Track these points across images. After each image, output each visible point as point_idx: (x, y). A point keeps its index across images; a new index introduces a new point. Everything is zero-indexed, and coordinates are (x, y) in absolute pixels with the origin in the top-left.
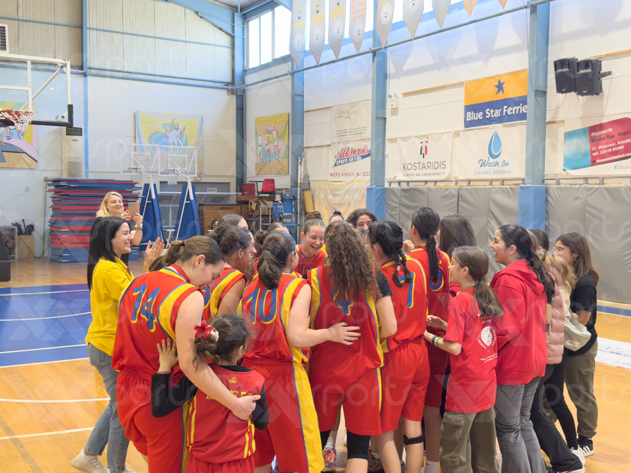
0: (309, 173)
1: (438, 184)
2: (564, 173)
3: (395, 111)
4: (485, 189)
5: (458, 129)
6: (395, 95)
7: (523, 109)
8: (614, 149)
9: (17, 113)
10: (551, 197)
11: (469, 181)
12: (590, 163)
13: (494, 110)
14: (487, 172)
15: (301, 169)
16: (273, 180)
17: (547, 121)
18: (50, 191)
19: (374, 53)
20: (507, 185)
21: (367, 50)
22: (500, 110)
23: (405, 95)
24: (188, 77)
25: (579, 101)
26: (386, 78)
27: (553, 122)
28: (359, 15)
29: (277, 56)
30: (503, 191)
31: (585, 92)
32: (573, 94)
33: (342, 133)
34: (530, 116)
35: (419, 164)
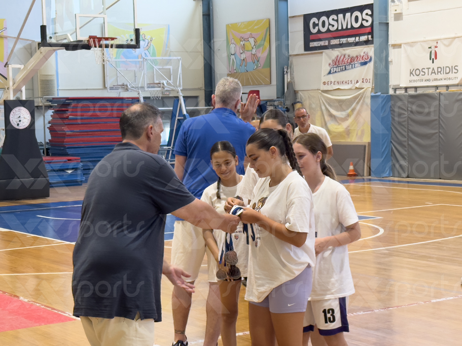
1: (451, 89)
3: (398, 17)
35: (428, 68)
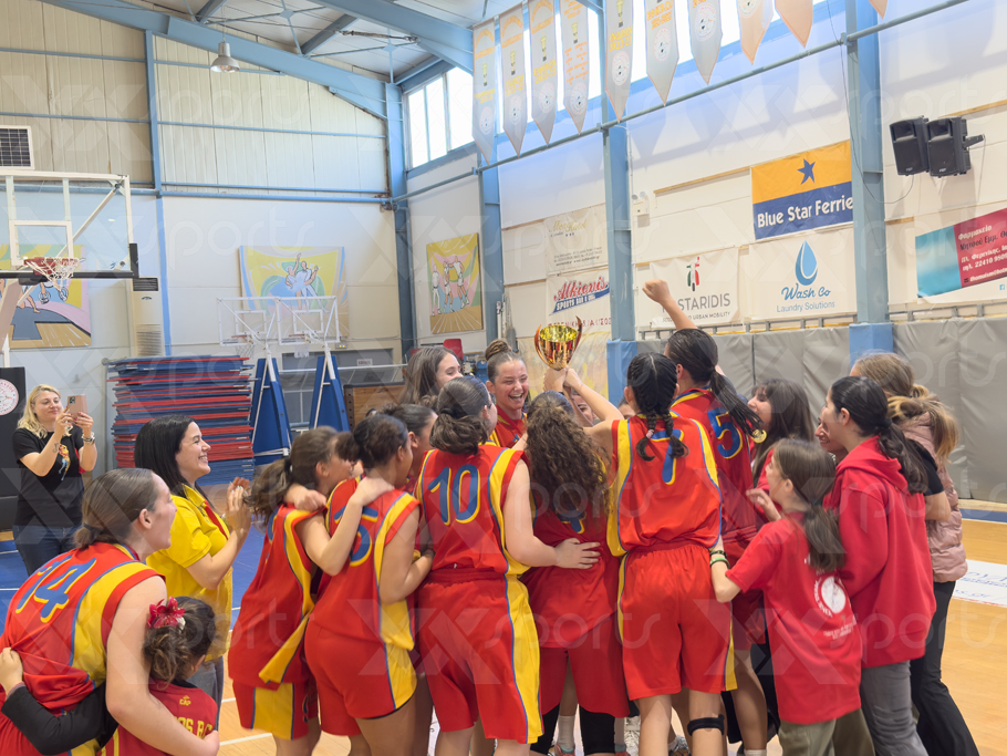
0: (514, 326)
1: (720, 331)
2: (919, 301)
3: (644, 220)
4: (795, 334)
5: (745, 242)
6: (643, 194)
7: (847, 204)
8: (996, 258)
9: (50, 261)
10: (902, 341)
11: (769, 324)
12: (959, 282)
13: (800, 208)
14: (797, 307)
15: (501, 321)
16: (459, 340)
17: (886, 220)
18: (112, 379)
19: (605, 131)
20: (830, 326)
21: (594, 127)
22: (810, 208)
23: (658, 193)
24: (318, 187)
25: (935, 185)
26: (627, 169)
27: (896, 222)
28: (578, 75)
29: (455, 145)
30: (826, 336)
31: (943, 170)
32: (925, 175)
33: (563, 260)
34: (859, 213)
35: (688, 300)
